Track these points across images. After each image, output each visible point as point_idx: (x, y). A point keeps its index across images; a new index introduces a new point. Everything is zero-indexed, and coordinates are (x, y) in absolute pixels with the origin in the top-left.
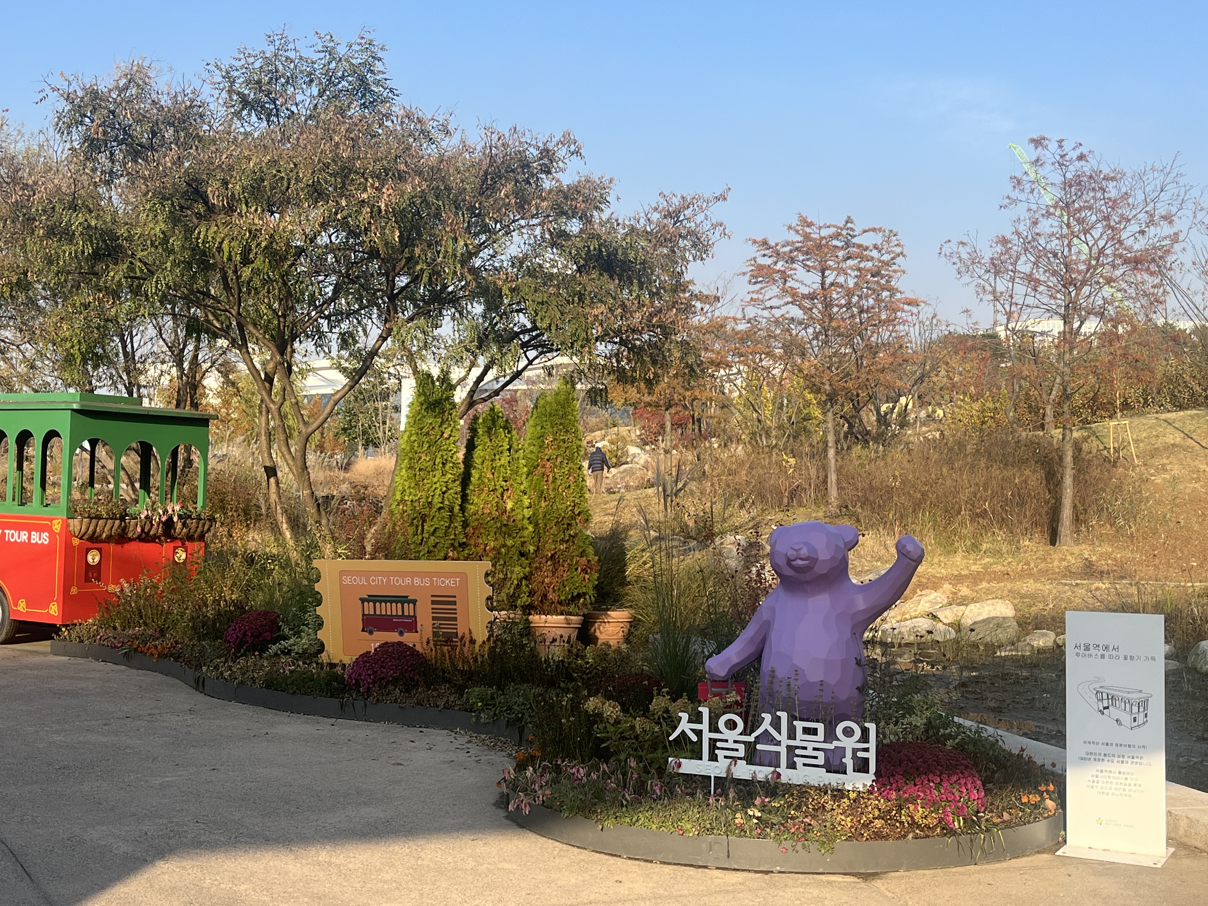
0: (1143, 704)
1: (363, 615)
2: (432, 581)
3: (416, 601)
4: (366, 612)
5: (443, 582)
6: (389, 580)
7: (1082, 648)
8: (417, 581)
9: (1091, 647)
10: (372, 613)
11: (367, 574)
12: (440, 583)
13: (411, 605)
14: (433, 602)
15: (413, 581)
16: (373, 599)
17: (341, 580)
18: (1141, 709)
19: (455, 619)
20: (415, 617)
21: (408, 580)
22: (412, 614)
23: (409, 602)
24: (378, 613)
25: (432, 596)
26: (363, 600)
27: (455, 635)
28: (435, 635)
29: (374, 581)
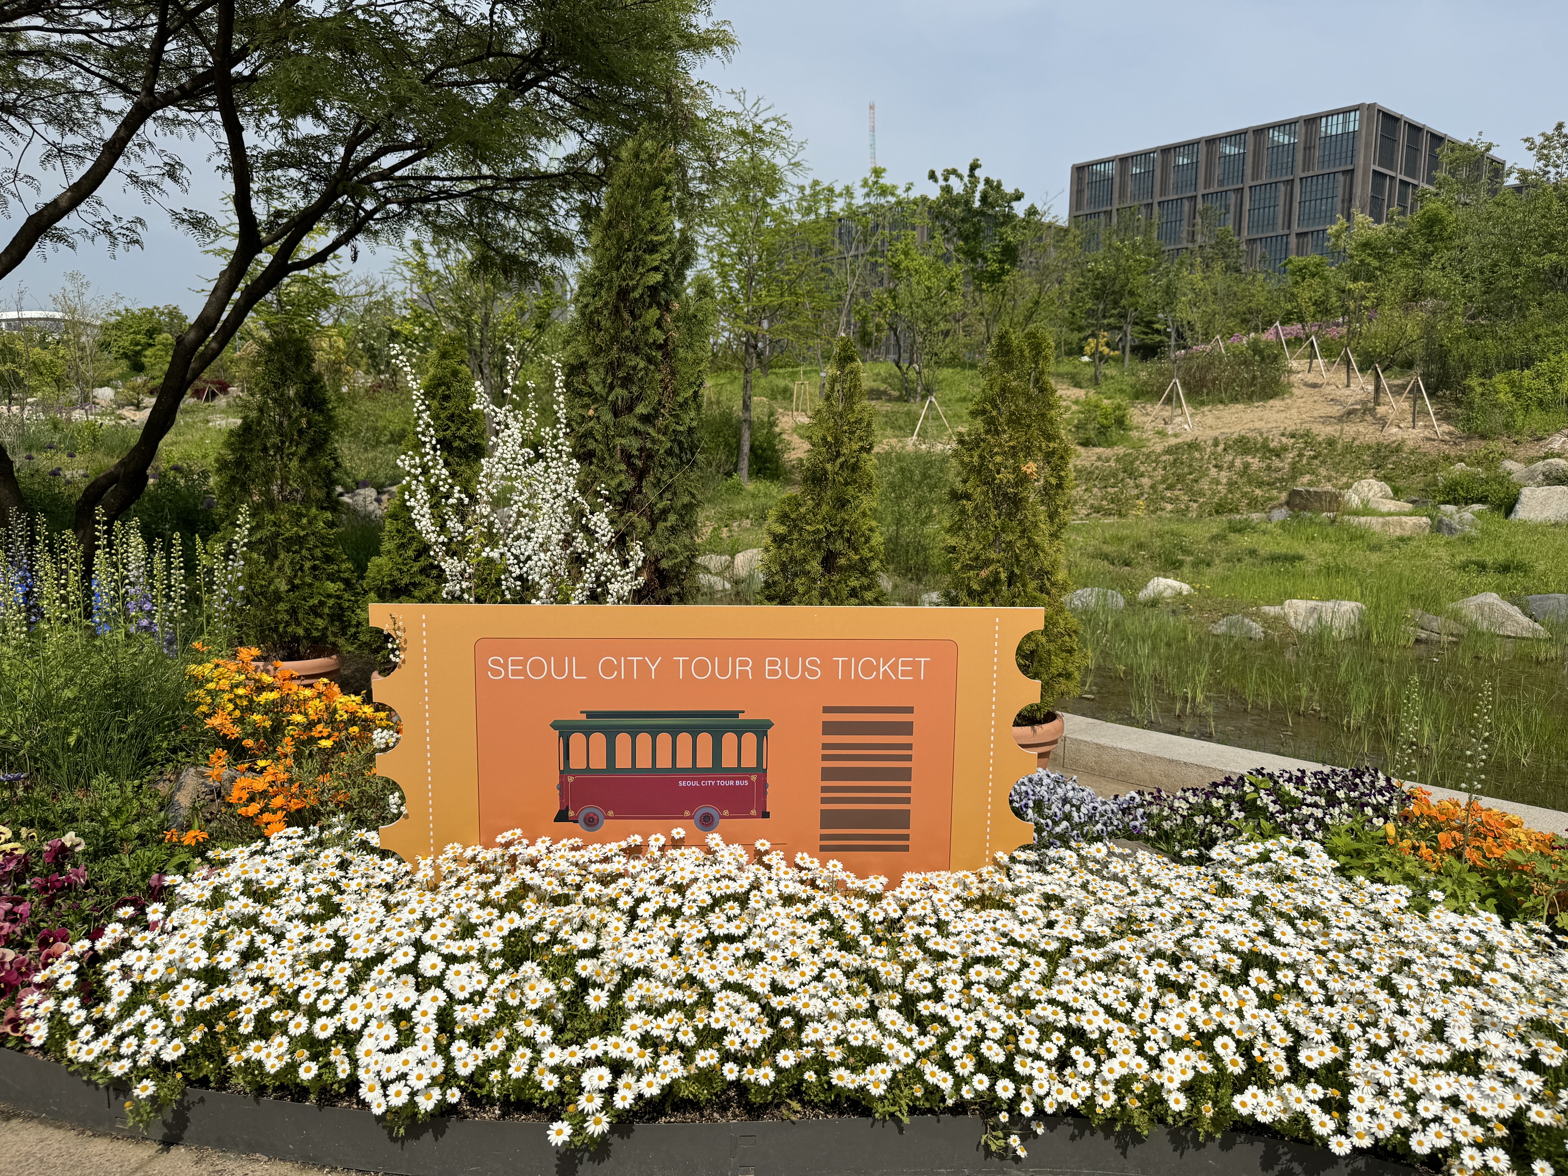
1: (566, 771)
2: (829, 667)
3: (768, 725)
4: (574, 764)
5: (868, 668)
6: (668, 667)
8: (776, 668)
10: (599, 765)
11: (585, 650)
12: (857, 671)
13: (750, 739)
14: (829, 728)
15: (758, 668)
16: (606, 723)
17: (480, 668)
19: (906, 774)
20: (761, 771)
21: (741, 667)
22: (750, 763)
23: (740, 730)
24: (621, 764)
25: (827, 710)
26: (565, 730)
27: (902, 819)
28: (828, 819)
29: (609, 668)
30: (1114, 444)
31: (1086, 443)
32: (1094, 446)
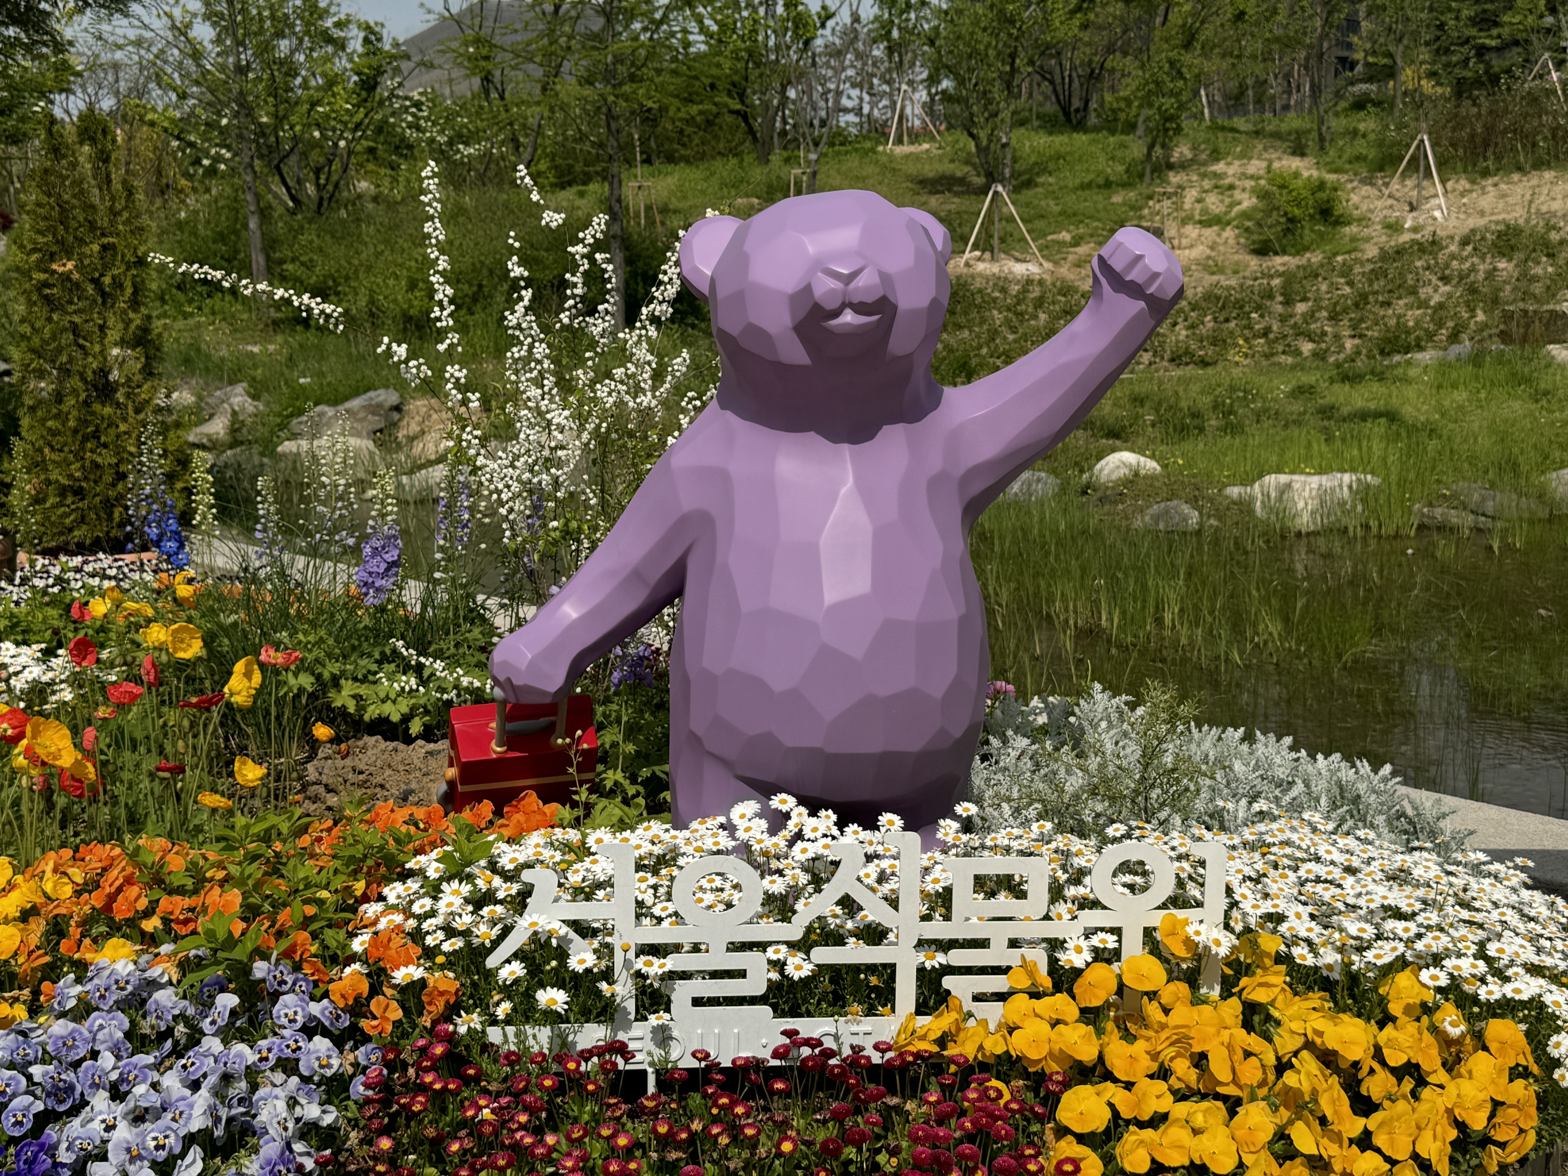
30: (1306, 249)
31: (1262, 250)
32: (1276, 253)
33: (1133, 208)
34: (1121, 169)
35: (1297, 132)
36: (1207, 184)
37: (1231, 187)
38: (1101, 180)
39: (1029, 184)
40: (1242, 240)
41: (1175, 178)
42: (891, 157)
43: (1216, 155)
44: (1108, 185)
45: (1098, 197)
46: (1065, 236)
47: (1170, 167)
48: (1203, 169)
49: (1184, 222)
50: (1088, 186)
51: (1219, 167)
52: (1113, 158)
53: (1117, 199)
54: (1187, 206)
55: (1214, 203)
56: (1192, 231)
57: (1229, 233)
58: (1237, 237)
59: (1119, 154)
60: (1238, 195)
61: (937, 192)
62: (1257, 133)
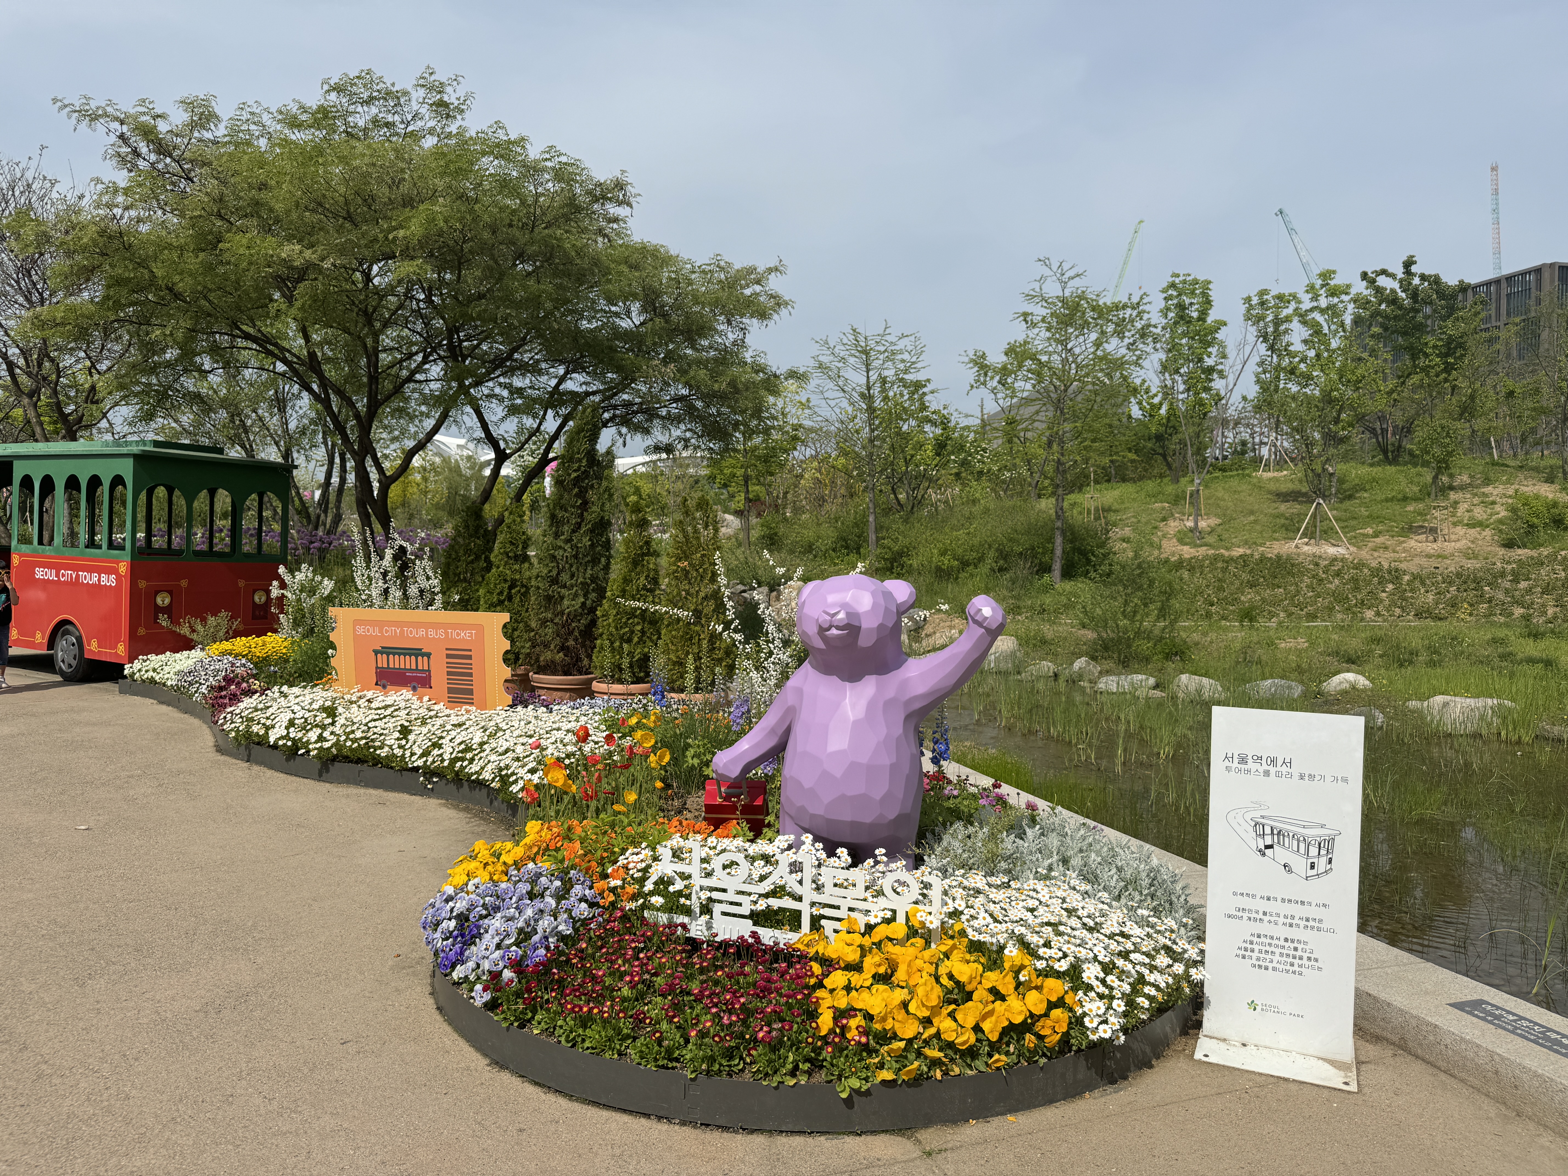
0: (1327, 846)
1: (377, 668)
2: (447, 633)
3: (430, 654)
4: (380, 665)
5: (458, 634)
6: (402, 632)
7: (1236, 760)
8: (432, 633)
9: (1250, 761)
10: (385, 666)
11: (380, 624)
12: (455, 635)
13: (425, 658)
14: (448, 656)
15: (427, 633)
16: (387, 651)
17: (355, 630)
18: (1323, 852)
19: (471, 675)
20: (429, 671)
21: (422, 632)
22: (426, 668)
23: (423, 655)
24: (391, 666)
25: (447, 649)
26: (376, 652)
27: (471, 692)
28: (450, 691)
29: (387, 631)
30: (1541, 545)
31: (1509, 544)
32: (1519, 547)
33: (1420, 514)
34: (1416, 489)
35: (1551, 467)
36: (1476, 500)
37: (1494, 503)
38: (1400, 496)
39: (1350, 497)
40: (1496, 538)
41: (1453, 496)
42: (1260, 479)
43: (1487, 481)
44: (1405, 499)
45: (1397, 507)
46: (1369, 531)
47: (1451, 488)
48: (1475, 490)
49: (1455, 524)
50: (1392, 500)
51: (1488, 489)
52: (1411, 483)
53: (1410, 508)
54: (1459, 514)
55: (1479, 513)
56: (1460, 530)
57: (1488, 532)
58: (1493, 535)
59: (1415, 480)
60: (1498, 508)
61: (1288, 501)
62: (1521, 467)
